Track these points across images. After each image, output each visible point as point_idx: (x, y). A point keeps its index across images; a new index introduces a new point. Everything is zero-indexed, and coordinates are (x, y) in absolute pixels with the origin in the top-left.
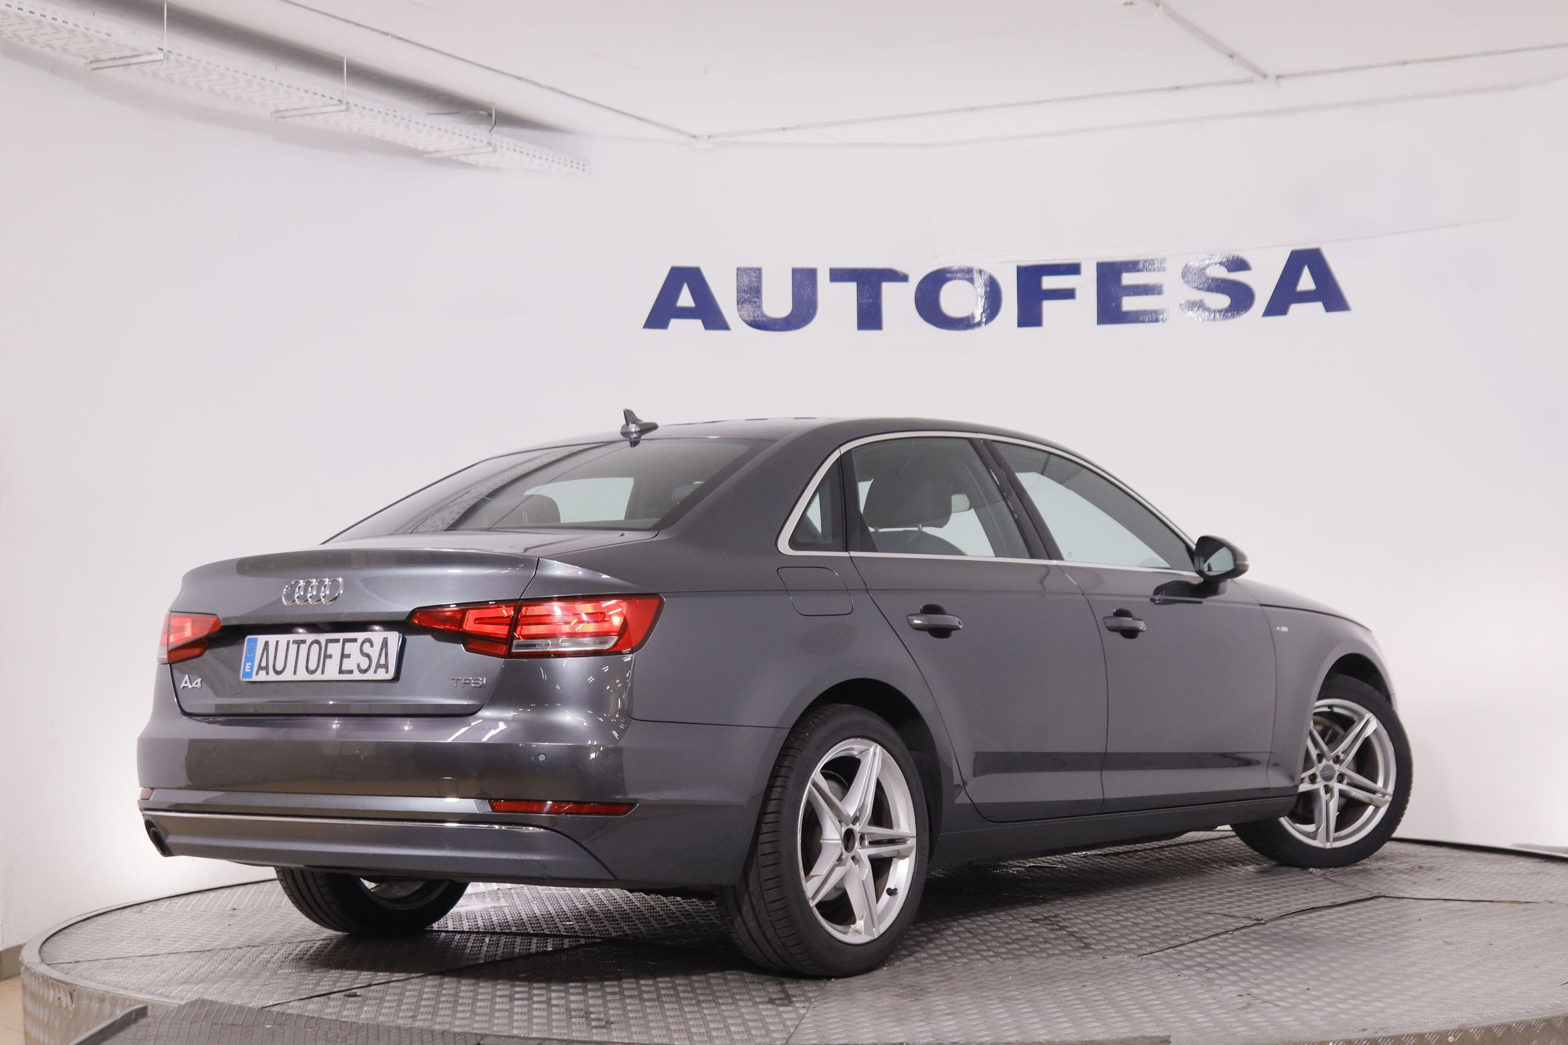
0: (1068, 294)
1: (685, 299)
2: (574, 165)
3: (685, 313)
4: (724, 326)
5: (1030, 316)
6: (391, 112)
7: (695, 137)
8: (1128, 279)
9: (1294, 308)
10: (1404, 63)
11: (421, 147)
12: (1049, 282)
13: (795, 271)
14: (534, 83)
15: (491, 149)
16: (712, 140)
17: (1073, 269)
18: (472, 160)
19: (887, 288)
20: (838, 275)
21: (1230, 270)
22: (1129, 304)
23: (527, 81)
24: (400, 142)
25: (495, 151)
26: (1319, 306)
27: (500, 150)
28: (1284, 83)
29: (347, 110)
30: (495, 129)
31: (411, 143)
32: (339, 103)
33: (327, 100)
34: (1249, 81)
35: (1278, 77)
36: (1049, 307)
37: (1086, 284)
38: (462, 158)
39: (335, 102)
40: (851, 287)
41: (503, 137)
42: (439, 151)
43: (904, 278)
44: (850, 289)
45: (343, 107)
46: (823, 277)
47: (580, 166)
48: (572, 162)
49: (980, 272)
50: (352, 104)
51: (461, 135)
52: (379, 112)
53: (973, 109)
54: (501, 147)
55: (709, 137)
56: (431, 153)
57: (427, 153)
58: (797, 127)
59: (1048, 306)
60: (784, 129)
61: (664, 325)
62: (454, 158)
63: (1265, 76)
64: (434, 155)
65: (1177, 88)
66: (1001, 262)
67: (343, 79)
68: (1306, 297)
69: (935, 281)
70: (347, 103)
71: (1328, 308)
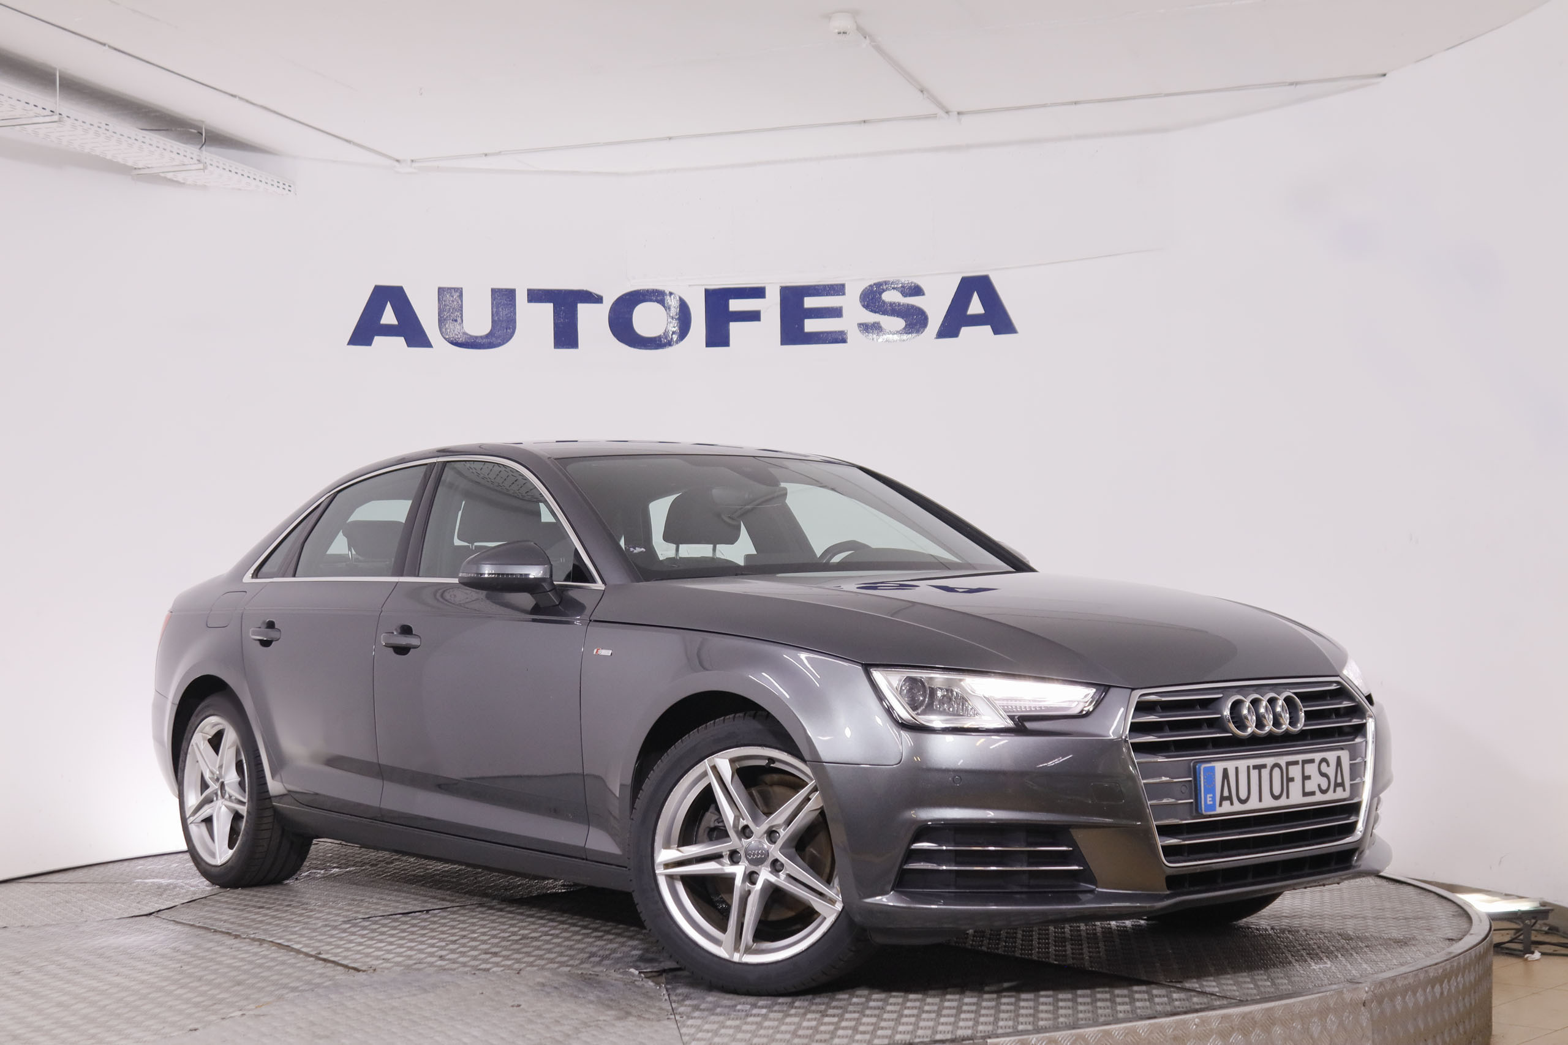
0: (754, 316)
1: (389, 317)
2: (281, 185)
3: (389, 331)
4: (427, 344)
5: (717, 337)
6: (103, 126)
7: (398, 161)
8: (810, 302)
9: (965, 331)
10: (1076, 103)
11: (130, 164)
12: (735, 305)
13: (494, 291)
14: (247, 101)
15: (201, 166)
16: (415, 165)
17: (758, 293)
18: (180, 177)
19: (583, 309)
20: (535, 296)
21: (905, 295)
22: (811, 325)
23: (241, 98)
24: (109, 157)
25: (205, 168)
26: (987, 329)
27: (209, 166)
28: (964, 118)
29: (60, 121)
30: (204, 146)
31: (120, 159)
32: (52, 113)
33: (39, 110)
34: (934, 117)
35: (959, 113)
36: (736, 329)
37: (770, 307)
38: (170, 176)
39: (47, 112)
40: (548, 308)
41: (210, 155)
42: (148, 168)
43: (598, 299)
44: (547, 309)
45: (56, 118)
46: (521, 298)
47: (287, 187)
48: (278, 182)
49: (671, 294)
50: (64, 115)
51: (172, 152)
52: (91, 125)
53: (670, 138)
54: (211, 165)
55: (412, 161)
56: (139, 169)
57: (135, 169)
58: (499, 153)
59: (735, 327)
60: (486, 155)
61: (369, 343)
62: (162, 175)
63: (947, 112)
64: (142, 172)
65: (864, 122)
66: (690, 286)
67: (56, 90)
68: (976, 320)
69: (628, 303)
70: (60, 114)
71: (996, 332)
